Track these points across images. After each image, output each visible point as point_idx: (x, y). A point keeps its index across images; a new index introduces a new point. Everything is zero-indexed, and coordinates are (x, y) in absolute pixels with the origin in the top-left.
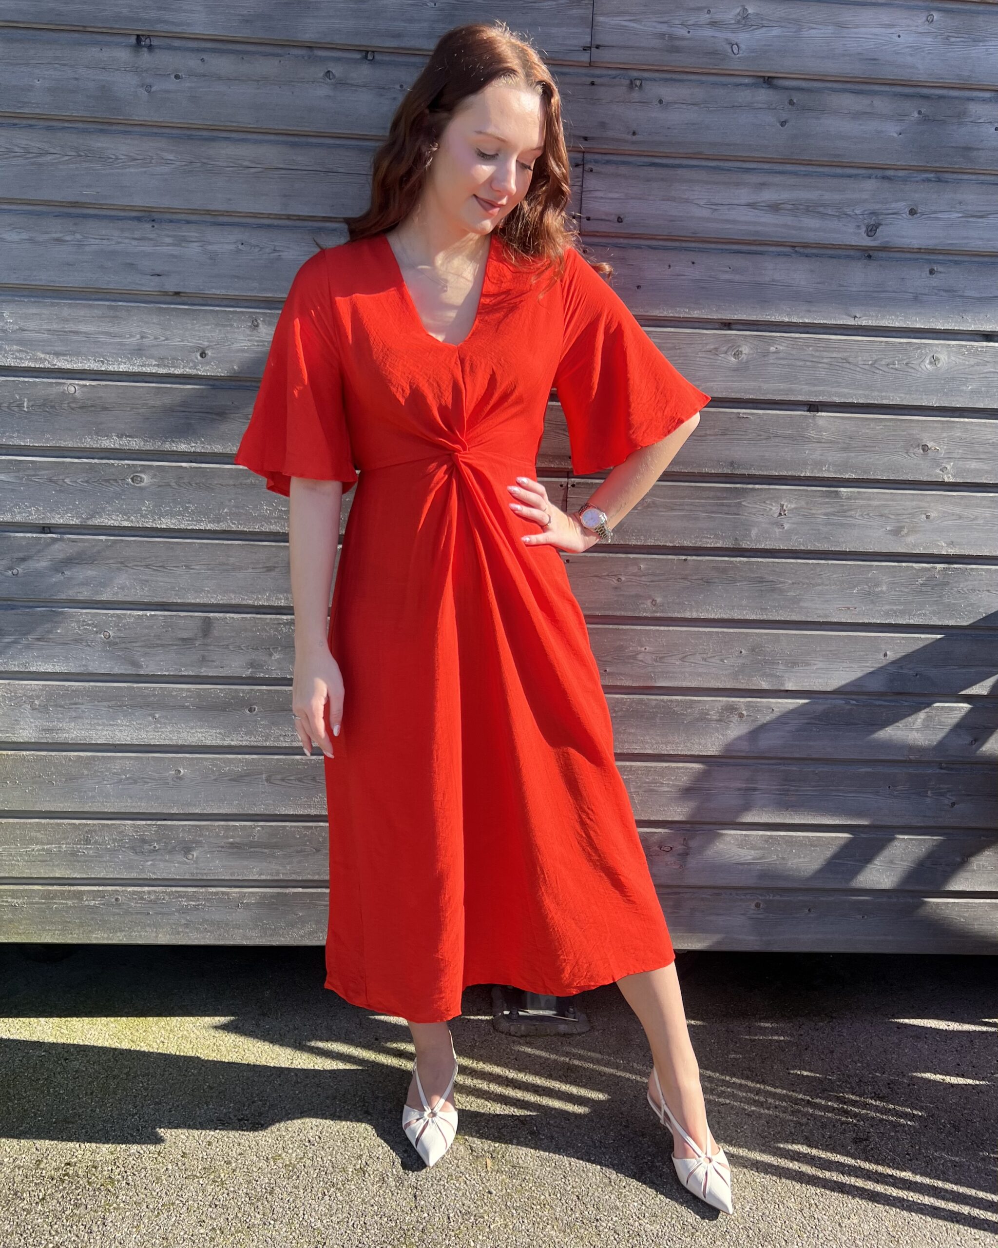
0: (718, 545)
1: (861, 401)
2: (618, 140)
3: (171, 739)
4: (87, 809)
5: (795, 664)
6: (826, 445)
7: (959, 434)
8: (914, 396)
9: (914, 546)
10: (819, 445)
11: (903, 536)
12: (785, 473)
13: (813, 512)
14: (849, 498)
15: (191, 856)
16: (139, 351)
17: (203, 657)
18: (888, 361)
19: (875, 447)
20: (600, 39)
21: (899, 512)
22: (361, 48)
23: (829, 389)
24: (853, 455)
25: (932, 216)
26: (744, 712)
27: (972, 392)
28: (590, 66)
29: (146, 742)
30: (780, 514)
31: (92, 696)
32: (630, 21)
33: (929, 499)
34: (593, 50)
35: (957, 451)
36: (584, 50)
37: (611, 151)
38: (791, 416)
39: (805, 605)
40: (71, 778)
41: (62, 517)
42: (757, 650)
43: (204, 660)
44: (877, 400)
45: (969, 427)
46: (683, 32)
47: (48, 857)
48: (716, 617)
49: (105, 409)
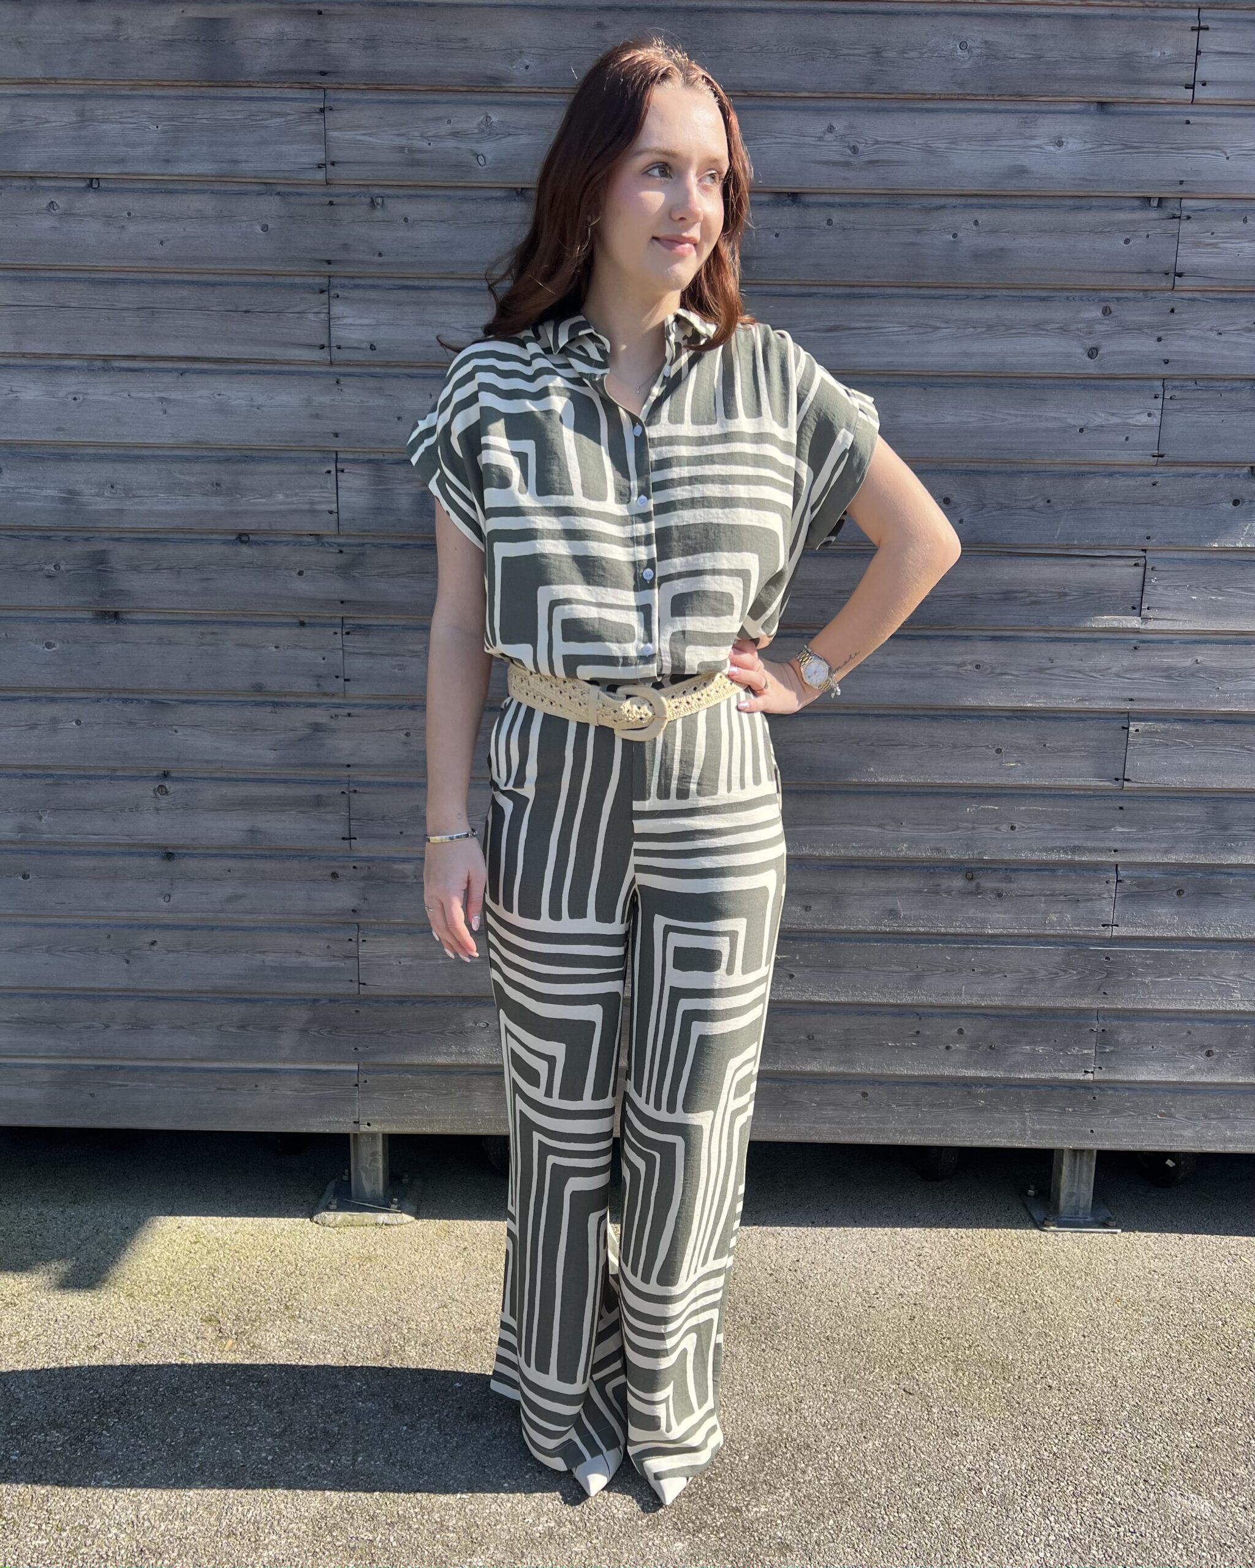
2: (363, 262)
20: (337, 155)
22: (85, 176)
28: (328, 184)
32: (364, 135)
34: (329, 166)
36: (319, 167)
37: (357, 275)
46: (424, 144)
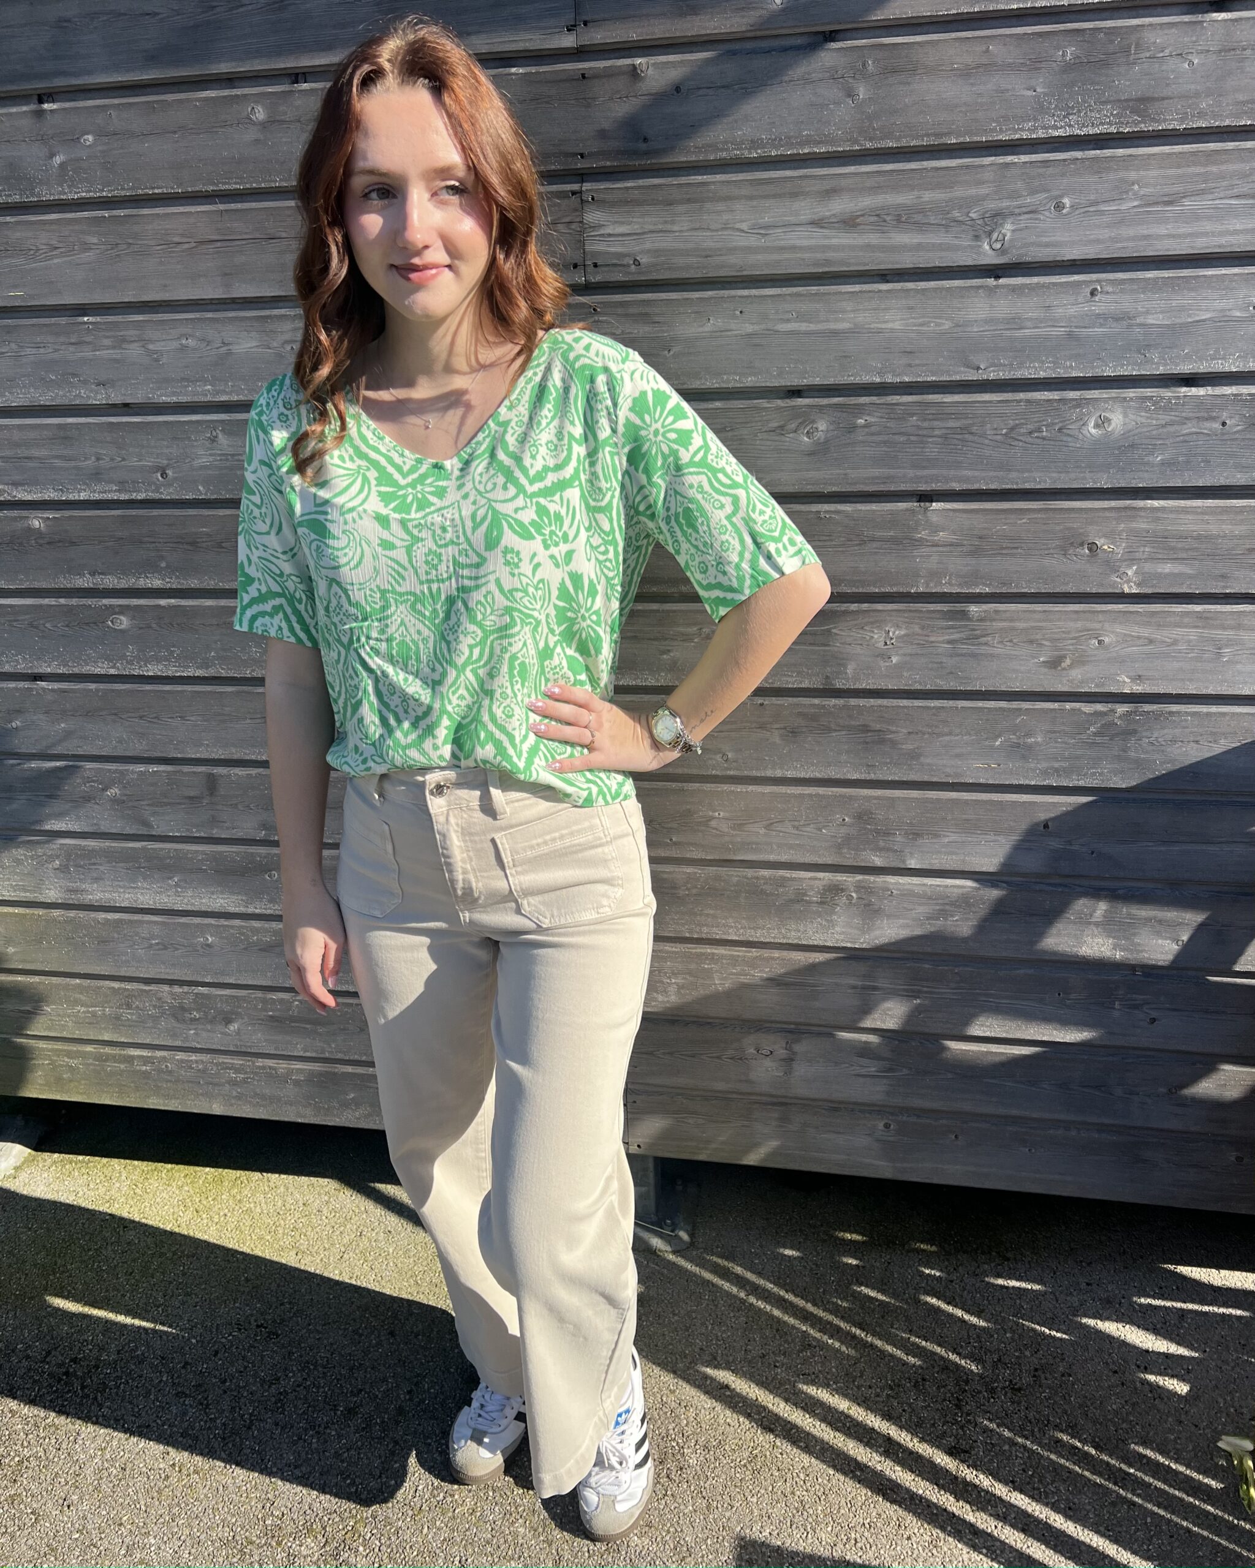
0: (803, 686)
1: (993, 487)
3: (193, 904)
4: (122, 974)
5: (917, 835)
6: (945, 549)
7: (1144, 526)
8: (1073, 476)
9: (1082, 682)
10: (935, 549)
11: (1064, 669)
12: (888, 589)
13: (932, 639)
14: (981, 620)
15: (232, 1028)
16: (96, 476)
17: (213, 817)
18: (1030, 427)
19: (1017, 548)
20: (588, 11)
21: (1056, 636)
22: (289, 72)
23: (944, 472)
24: (984, 560)
25: (1092, 209)
26: (854, 895)
27: (1163, 463)
28: (578, 52)
29: (169, 906)
30: (886, 644)
31: (110, 856)
33: (1101, 617)
34: (580, 28)
35: (1142, 549)
36: (567, 30)
37: (617, 170)
38: (892, 513)
39: (928, 761)
40: (103, 941)
41: (49, 666)
42: (865, 818)
43: (214, 821)
44: (1017, 483)
45: (1159, 514)
47: (94, 1021)
48: (807, 776)
49: (73, 544)
